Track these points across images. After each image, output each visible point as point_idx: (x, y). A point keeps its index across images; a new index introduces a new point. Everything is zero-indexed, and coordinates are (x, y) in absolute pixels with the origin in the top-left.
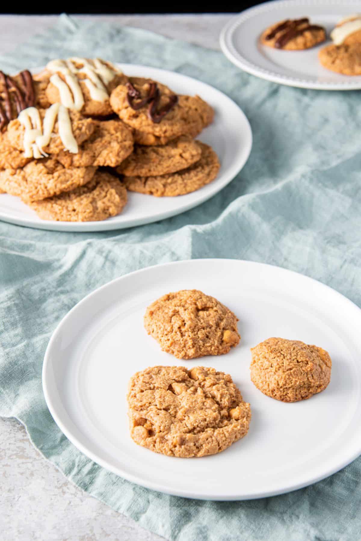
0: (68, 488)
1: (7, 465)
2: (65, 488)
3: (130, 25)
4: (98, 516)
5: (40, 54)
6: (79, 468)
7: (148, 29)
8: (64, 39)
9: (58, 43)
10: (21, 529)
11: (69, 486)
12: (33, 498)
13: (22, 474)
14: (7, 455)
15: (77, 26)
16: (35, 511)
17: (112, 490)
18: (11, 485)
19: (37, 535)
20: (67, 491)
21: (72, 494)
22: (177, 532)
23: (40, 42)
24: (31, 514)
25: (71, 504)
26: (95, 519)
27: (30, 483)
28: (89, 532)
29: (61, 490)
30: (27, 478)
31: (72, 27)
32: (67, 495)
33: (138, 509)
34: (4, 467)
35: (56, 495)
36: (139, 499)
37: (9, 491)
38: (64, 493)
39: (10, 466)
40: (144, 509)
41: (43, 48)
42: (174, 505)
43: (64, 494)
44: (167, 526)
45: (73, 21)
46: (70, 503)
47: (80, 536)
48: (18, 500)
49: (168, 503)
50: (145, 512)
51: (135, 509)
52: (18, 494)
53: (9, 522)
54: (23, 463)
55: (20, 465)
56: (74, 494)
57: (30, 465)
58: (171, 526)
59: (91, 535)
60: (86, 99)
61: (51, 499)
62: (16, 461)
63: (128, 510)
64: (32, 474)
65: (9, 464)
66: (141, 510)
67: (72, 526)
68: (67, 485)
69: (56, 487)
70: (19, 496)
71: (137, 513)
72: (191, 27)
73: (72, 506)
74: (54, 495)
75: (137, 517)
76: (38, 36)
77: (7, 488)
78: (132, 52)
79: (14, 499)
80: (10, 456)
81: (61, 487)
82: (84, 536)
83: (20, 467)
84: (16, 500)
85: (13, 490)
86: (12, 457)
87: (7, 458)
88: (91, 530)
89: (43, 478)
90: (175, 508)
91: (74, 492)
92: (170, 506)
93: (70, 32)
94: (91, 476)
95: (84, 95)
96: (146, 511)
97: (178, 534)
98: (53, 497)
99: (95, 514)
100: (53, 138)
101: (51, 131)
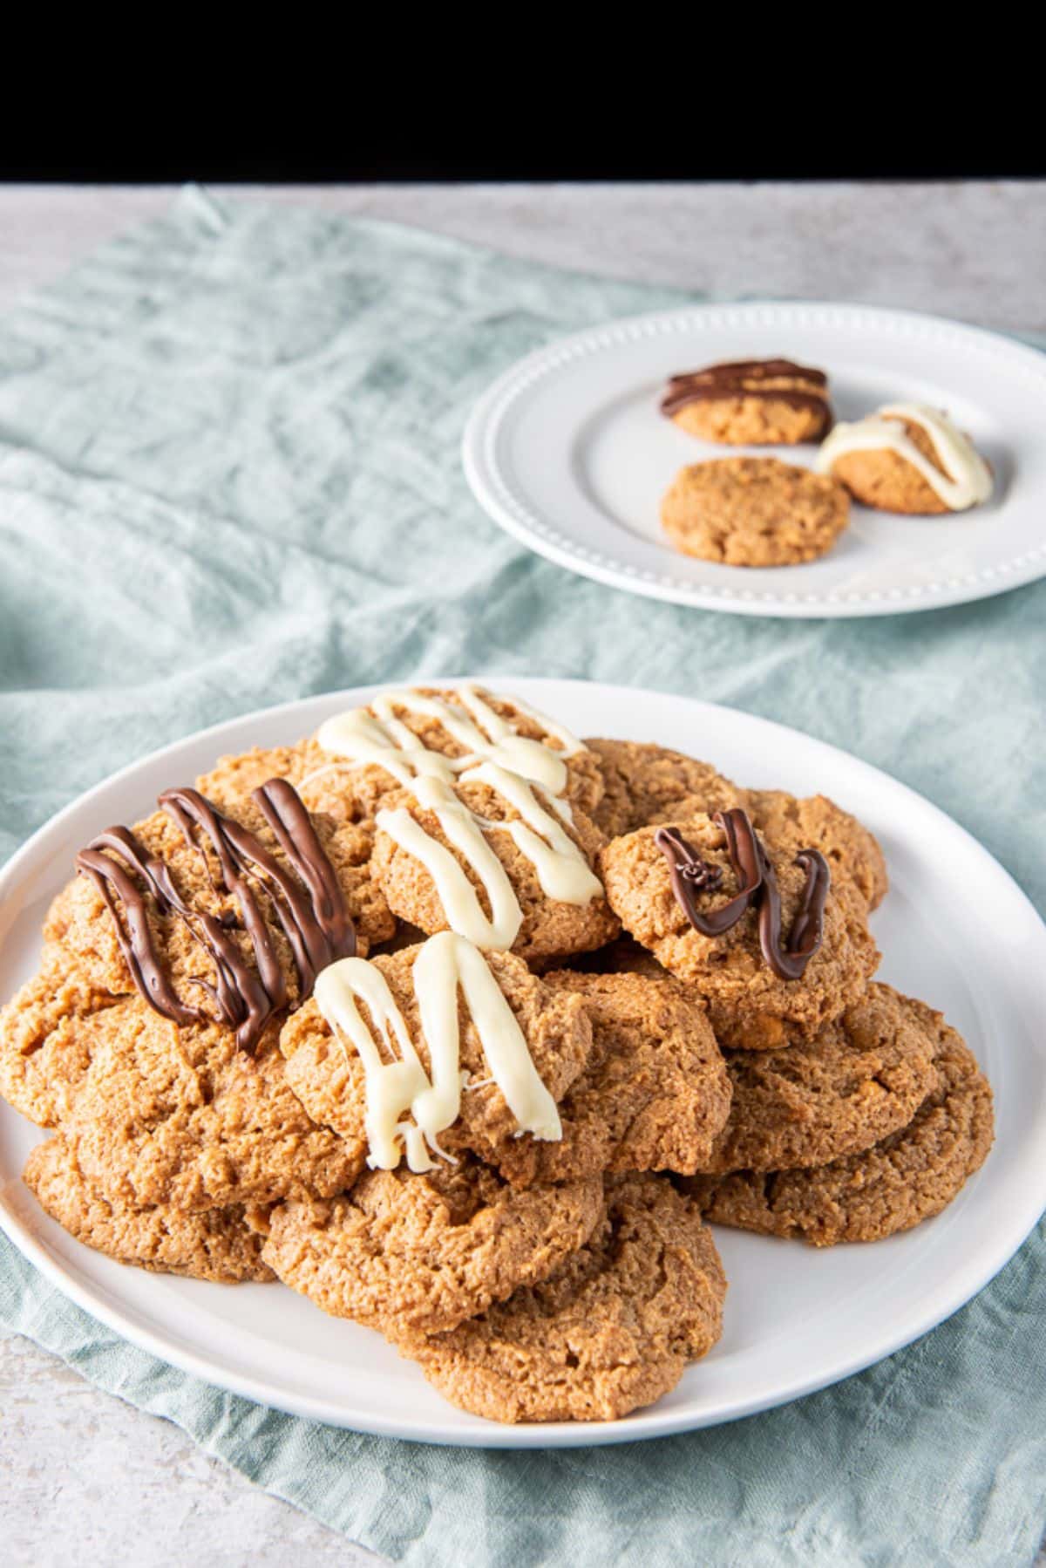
0: (191, 1465)
1: (26, 1400)
2: (183, 1466)
3: (365, 211)
4: (272, 1544)
5: (130, 288)
6: (236, 1418)
7: (410, 223)
8: (190, 250)
9: (175, 261)
11: (193, 1459)
12: (95, 1494)
13: (66, 1424)
14: (28, 1370)
15: (225, 217)
16: (101, 1530)
17: (327, 1475)
18: (36, 1455)
20: (189, 1472)
21: (201, 1482)
23: (129, 256)
24: (89, 1538)
25: (199, 1510)
26: (264, 1554)
27: (88, 1450)
29: (172, 1469)
30: (81, 1436)
31: (214, 220)
32: (186, 1486)
33: (401, 1526)
34: (20, 1405)
35: (159, 1484)
36: (402, 1499)
37: (32, 1472)
38: (180, 1478)
39: (34, 1401)
40: (416, 1525)
41: (137, 273)
42: (499, 1511)
43: (179, 1482)
45: (214, 204)
46: (196, 1506)
48: (55, 1497)
49: (481, 1505)
50: (417, 1536)
51: (391, 1525)
52: (56, 1482)
54: (69, 1394)
55: (63, 1400)
56: (207, 1483)
57: (87, 1400)
61: (145, 1496)
62: (52, 1388)
63: (371, 1531)
64: (94, 1426)
65: (31, 1396)
66: (409, 1530)
68: (188, 1456)
69: (158, 1461)
70: (59, 1485)
71: (398, 1539)
72: (523, 218)
73: (200, 1515)
74: (153, 1485)
75: (398, 1550)
76: (125, 241)
77: (26, 1466)
78: (374, 279)
79: (44, 1495)
80: (37, 1374)
81: (171, 1462)
83: (60, 1405)
84: (50, 1497)
85: (43, 1469)
86: (40, 1377)
87: (26, 1378)
89: (124, 1436)
90: (502, 1519)
91: (205, 1478)
92: (488, 1513)
93: (208, 233)
94: (267, 1437)
96: (422, 1532)
98: (150, 1490)
99: (262, 1540)
100: (470, 1088)
101: (456, 1064)
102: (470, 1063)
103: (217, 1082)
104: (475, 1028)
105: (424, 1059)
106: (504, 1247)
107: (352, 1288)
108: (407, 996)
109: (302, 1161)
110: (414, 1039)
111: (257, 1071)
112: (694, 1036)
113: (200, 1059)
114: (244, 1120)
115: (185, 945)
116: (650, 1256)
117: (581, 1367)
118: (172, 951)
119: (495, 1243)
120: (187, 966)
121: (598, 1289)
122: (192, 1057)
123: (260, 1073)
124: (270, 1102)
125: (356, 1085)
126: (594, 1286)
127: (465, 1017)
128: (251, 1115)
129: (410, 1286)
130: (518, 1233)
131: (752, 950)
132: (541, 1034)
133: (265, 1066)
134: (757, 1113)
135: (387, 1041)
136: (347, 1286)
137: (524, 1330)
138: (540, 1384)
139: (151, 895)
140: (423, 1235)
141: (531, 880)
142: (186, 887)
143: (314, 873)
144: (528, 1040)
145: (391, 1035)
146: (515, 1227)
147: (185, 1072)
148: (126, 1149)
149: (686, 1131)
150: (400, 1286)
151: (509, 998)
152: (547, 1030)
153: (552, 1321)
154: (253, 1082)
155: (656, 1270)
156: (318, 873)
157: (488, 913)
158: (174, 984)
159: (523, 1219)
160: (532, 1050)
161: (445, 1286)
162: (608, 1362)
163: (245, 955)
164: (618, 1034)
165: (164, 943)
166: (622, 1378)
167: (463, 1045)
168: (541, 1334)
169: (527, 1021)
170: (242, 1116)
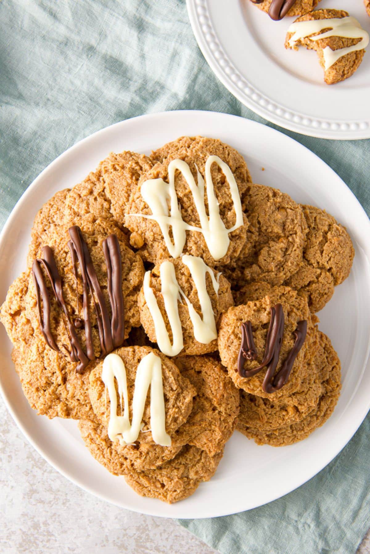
10: (91, 518)
19: (104, 524)
22: (217, 542)
28: (143, 523)
44: (210, 537)
47: (136, 526)
53: (81, 512)
58: (213, 537)
59: (144, 525)
60: (187, 337)
67: (130, 517)
82: (140, 526)
88: (145, 521)
95: (184, 330)
97: (217, 543)
100: (142, 431)
101: (141, 420)
102: (145, 422)
103: (68, 377)
104: (150, 409)
105: (131, 415)
106: (148, 460)
107: (100, 456)
108: (133, 380)
109: (91, 414)
110: (130, 404)
111: (82, 378)
112: (229, 406)
113: (63, 368)
114: (75, 395)
115: (62, 332)
116: (197, 453)
117: (165, 489)
118: (58, 332)
119: (145, 458)
120: (62, 340)
121: (178, 463)
122: (61, 367)
123: (83, 379)
124: (84, 392)
125: (107, 416)
126: (176, 462)
127: (148, 403)
128: (77, 395)
129: (116, 463)
130: (154, 455)
131: (261, 379)
132: (172, 416)
133: (84, 377)
134: (249, 413)
135: (121, 400)
136: (98, 455)
137: (151, 473)
138: (152, 490)
139: (55, 300)
140: (124, 449)
141: (191, 331)
142: (68, 299)
143: (115, 305)
144: (166, 418)
145: (123, 398)
146: (153, 452)
147: (58, 373)
148: (35, 395)
149: (214, 446)
150: (113, 463)
151: (165, 395)
152: (174, 415)
153: (160, 472)
154: (79, 382)
155: (199, 458)
156: (117, 305)
157: (171, 341)
158: (57, 344)
159: (157, 450)
160: (166, 423)
161: (127, 467)
162: (173, 490)
163: (82, 342)
164: (203, 403)
165: (56, 329)
166: (176, 496)
167: (145, 414)
168: (156, 475)
169: (169, 409)
170: (74, 394)
